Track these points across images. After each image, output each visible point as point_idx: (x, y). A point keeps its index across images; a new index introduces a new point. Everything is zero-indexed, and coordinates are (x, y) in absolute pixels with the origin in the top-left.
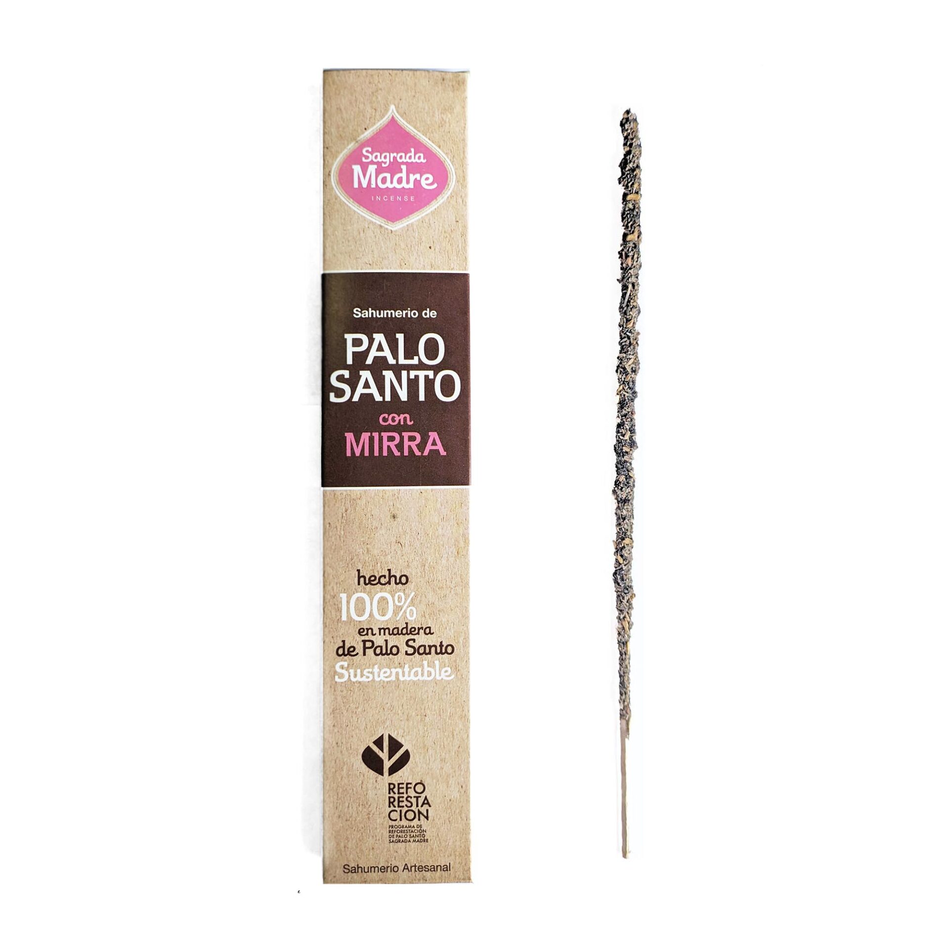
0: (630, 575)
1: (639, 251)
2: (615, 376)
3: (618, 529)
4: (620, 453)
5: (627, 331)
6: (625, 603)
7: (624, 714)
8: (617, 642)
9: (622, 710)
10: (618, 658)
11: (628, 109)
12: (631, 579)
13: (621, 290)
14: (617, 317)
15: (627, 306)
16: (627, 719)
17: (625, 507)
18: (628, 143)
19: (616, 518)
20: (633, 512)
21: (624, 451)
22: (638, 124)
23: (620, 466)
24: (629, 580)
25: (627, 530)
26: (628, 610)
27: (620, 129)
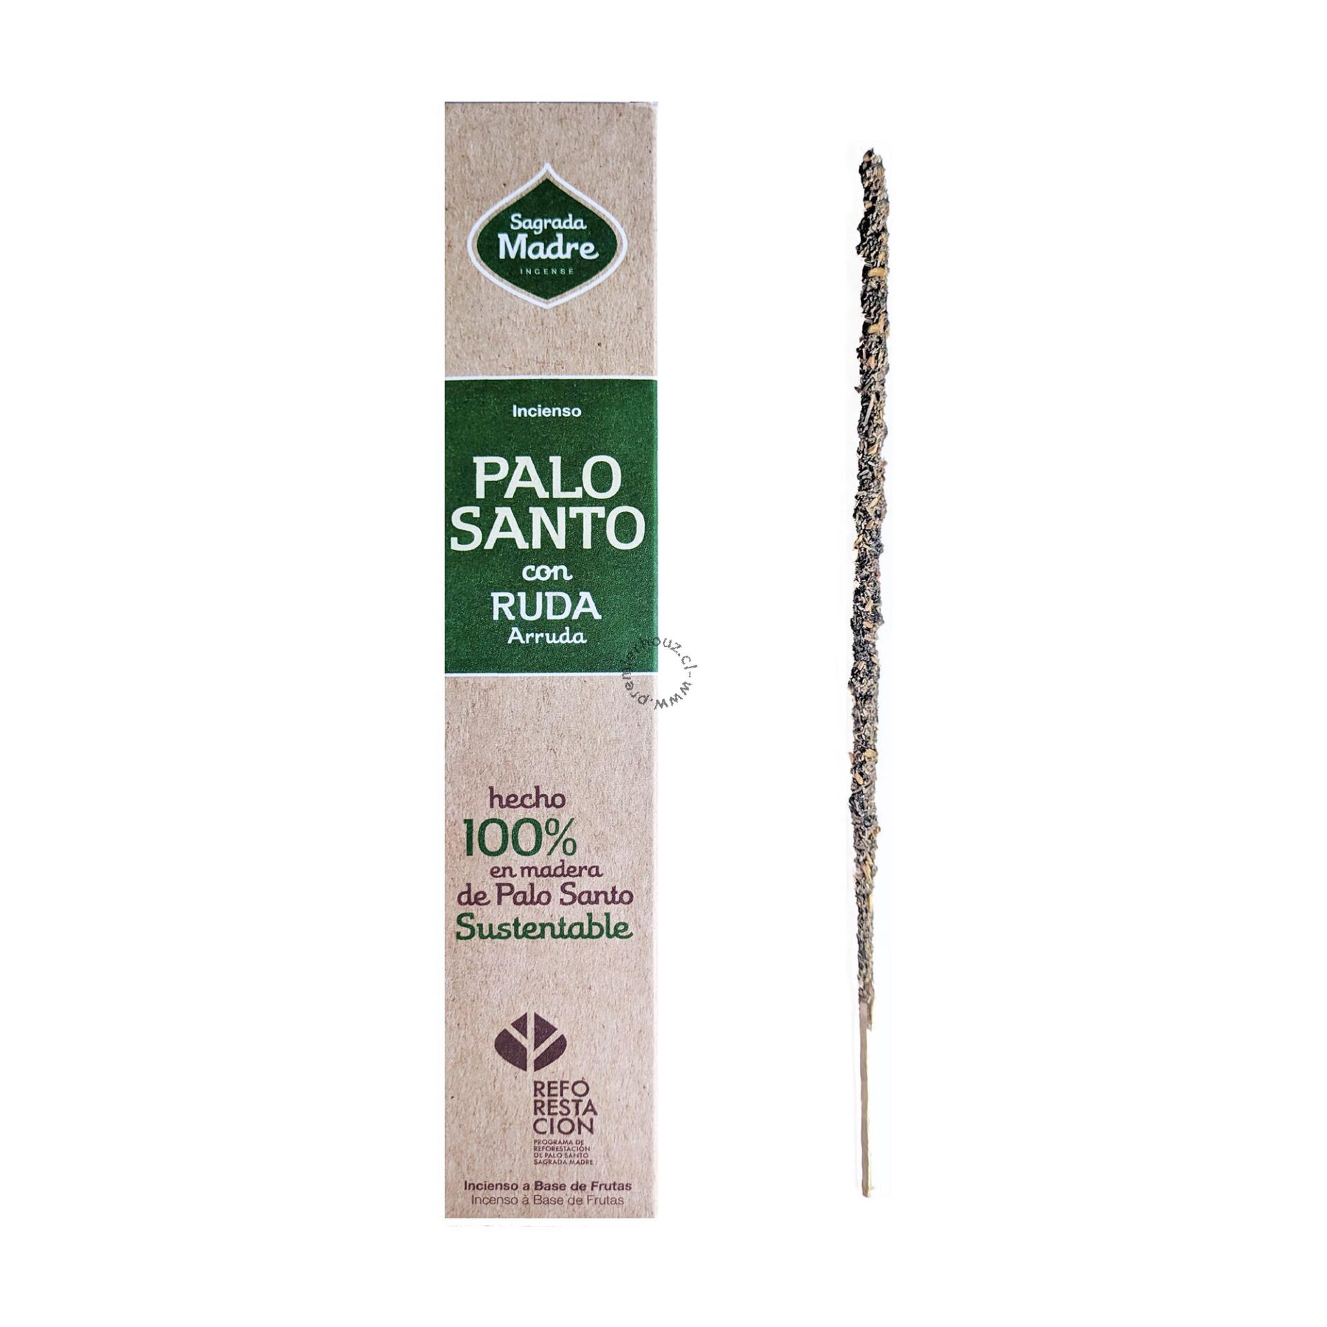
0: (872, 801)
1: (885, 348)
2: (852, 523)
3: (856, 736)
4: (859, 630)
5: (869, 460)
6: (866, 839)
7: (865, 995)
8: (855, 894)
9: (862, 990)
10: (857, 917)
11: (870, 149)
12: (875, 806)
13: (860, 403)
14: (856, 440)
15: (869, 424)
16: (869, 1002)
17: (866, 706)
18: (871, 197)
19: (853, 721)
20: (876, 713)
21: (864, 627)
22: (884, 170)
23: (859, 649)
24: (871, 807)
25: (869, 738)
26: (871, 849)
27: (859, 177)
